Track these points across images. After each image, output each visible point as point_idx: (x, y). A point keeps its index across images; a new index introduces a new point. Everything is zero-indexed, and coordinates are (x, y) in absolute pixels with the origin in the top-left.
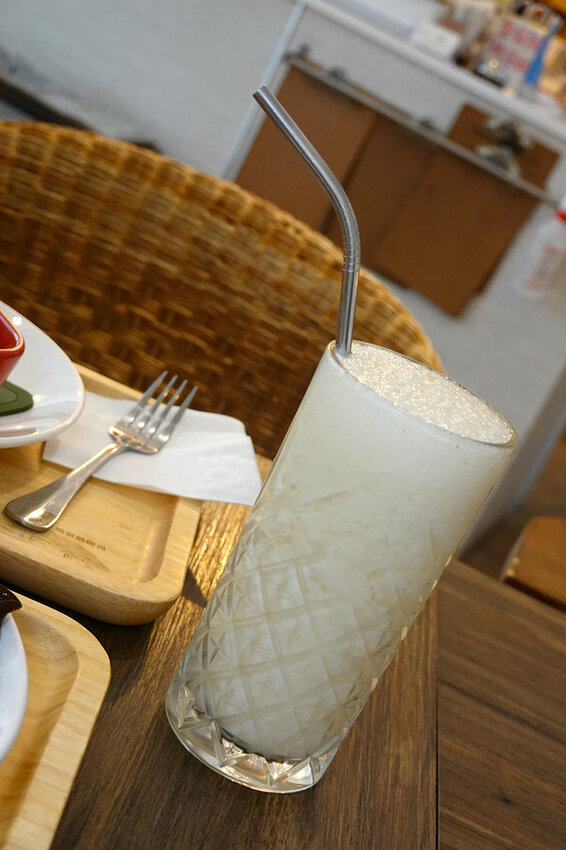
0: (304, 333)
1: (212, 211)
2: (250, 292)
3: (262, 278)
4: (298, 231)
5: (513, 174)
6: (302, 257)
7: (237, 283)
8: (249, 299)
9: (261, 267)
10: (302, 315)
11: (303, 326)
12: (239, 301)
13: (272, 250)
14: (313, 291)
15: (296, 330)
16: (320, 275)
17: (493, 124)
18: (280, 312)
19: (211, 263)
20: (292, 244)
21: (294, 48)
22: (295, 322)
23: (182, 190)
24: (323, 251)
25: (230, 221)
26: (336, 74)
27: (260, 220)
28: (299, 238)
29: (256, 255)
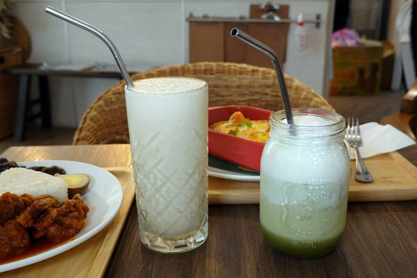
0: (255, 97)
1: (205, 74)
2: (231, 93)
3: (232, 87)
4: (234, 66)
5: (277, 19)
6: (241, 74)
7: (224, 92)
8: (231, 95)
9: (230, 84)
10: (251, 92)
11: (253, 95)
12: (228, 98)
13: (230, 76)
14: (250, 83)
15: (251, 98)
16: (250, 76)
17: (263, 7)
18: (243, 95)
19: (213, 91)
20: (235, 72)
21: (188, 15)
22: (250, 95)
23: (192, 72)
24: (246, 68)
25: (212, 74)
26: (205, 17)
27: (221, 69)
28: (236, 68)
29: (226, 80)
